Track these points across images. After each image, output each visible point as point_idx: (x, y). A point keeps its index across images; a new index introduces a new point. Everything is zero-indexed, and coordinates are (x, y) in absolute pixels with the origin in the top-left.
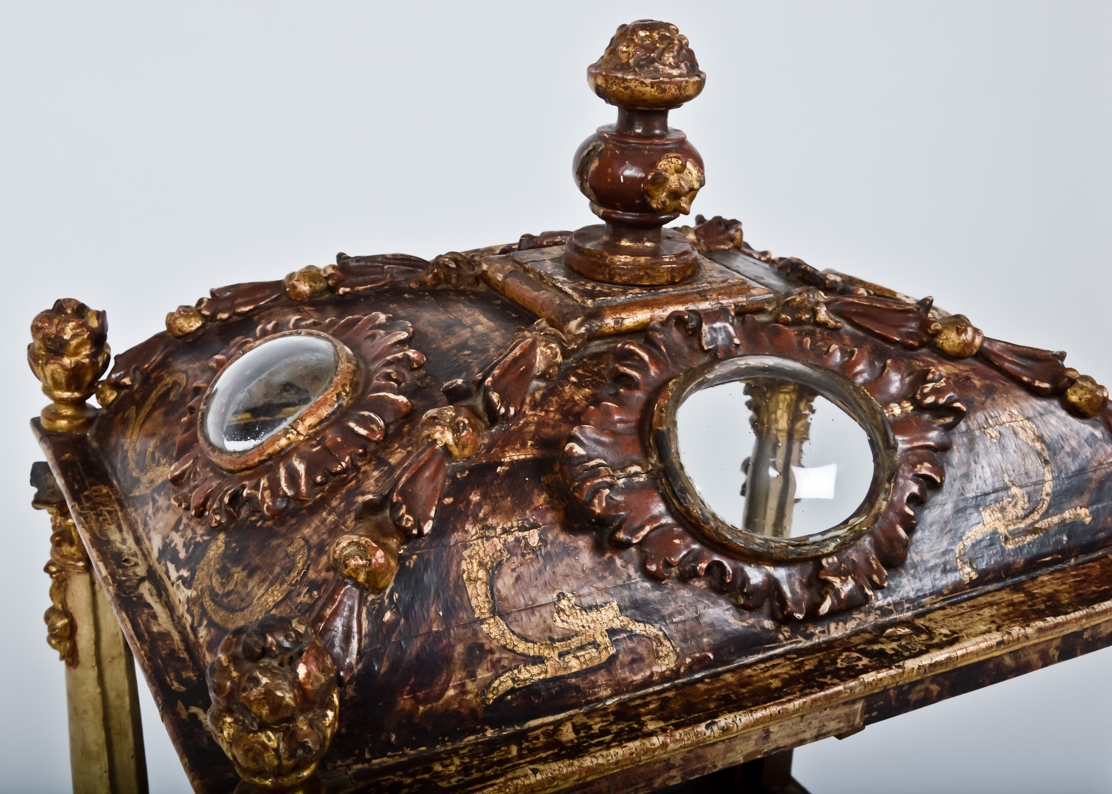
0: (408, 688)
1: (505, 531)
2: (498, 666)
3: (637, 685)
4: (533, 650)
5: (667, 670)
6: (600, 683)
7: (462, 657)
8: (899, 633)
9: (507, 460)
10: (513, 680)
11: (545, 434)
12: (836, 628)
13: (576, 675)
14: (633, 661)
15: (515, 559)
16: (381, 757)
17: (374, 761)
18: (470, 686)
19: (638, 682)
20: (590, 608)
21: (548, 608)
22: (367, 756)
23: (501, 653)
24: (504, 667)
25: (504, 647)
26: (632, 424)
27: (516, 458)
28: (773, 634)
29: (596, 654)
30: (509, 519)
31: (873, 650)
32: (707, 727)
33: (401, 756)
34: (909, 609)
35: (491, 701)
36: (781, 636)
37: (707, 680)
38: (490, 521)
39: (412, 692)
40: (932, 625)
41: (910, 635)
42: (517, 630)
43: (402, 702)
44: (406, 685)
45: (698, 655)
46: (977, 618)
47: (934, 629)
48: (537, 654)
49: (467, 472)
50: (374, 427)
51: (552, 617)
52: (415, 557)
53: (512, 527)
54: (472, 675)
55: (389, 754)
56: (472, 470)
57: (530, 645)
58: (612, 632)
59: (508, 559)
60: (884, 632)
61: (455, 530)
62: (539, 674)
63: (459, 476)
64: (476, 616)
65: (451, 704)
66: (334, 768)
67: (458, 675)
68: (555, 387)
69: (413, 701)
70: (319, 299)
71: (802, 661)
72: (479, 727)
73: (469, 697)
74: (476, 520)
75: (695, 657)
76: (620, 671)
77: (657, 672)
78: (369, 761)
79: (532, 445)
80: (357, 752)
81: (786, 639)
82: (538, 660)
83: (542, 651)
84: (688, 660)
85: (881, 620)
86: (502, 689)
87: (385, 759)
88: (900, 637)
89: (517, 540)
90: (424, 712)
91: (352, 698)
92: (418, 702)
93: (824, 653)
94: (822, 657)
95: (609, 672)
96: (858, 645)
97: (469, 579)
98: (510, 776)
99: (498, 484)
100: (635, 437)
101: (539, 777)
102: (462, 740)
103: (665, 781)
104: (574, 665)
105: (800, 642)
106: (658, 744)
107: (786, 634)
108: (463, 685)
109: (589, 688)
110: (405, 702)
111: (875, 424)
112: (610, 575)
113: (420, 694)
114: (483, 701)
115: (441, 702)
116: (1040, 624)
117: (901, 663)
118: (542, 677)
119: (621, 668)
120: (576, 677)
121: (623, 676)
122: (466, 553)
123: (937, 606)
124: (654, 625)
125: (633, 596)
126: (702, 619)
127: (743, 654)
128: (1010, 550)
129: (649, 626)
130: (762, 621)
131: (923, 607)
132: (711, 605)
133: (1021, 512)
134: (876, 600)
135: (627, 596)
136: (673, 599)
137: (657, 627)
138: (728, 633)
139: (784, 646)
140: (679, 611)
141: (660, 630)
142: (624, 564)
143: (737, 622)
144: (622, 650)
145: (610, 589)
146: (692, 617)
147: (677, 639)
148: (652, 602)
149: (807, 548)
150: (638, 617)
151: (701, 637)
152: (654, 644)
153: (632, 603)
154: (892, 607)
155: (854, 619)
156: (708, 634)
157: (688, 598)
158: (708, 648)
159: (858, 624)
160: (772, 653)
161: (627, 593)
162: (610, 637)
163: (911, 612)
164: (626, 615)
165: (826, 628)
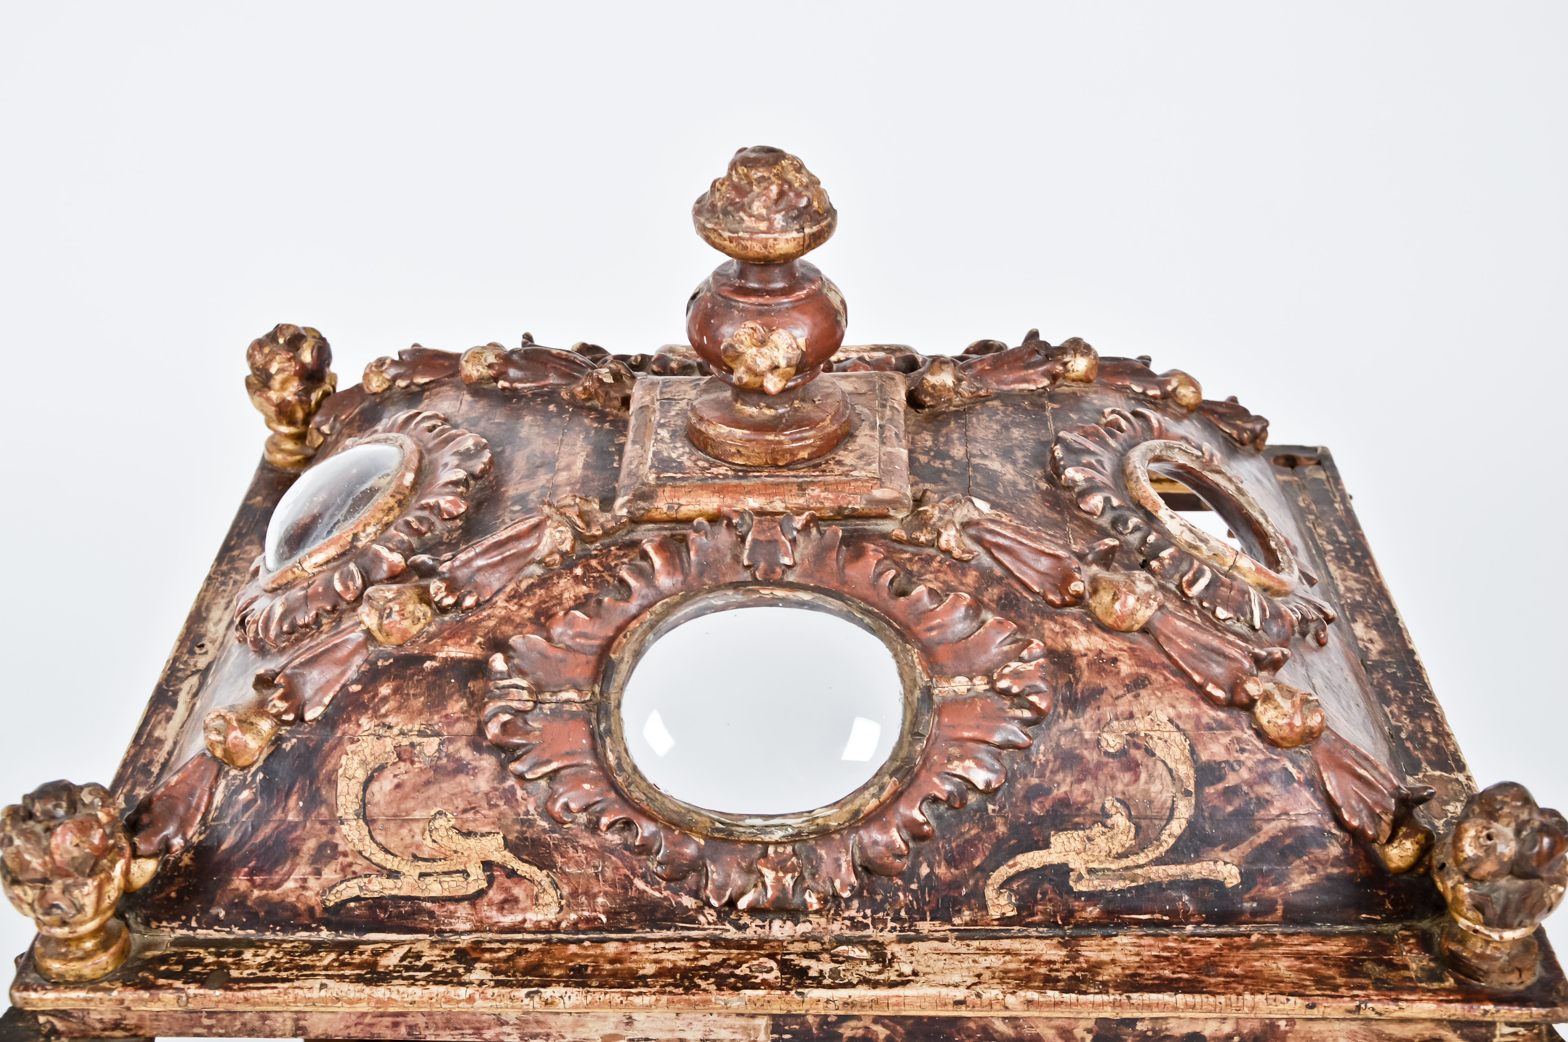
0: (246, 869)
1: (402, 733)
2: (349, 870)
3: (504, 927)
4: (391, 863)
5: (545, 921)
6: (458, 914)
7: (312, 852)
8: (851, 955)
9: (441, 655)
10: (361, 888)
11: (502, 633)
13: (433, 900)
14: (505, 901)
15: (402, 764)
16: (207, 929)
17: (199, 931)
18: (312, 882)
19: (506, 925)
20: (468, 834)
21: (421, 825)
22: (194, 924)
23: (355, 857)
24: (354, 873)
25: (360, 853)
26: (597, 642)
27: (453, 655)
28: (691, 913)
29: (464, 885)
30: (412, 720)
31: (798, 965)
32: (528, 995)
33: (228, 933)
35: (332, 904)
36: (701, 918)
37: (587, 944)
38: (390, 720)
39: (251, 874)
42: (380, 839)
43: (237, 882)
44: (244, 866)
45: (587, 913)
48: (395, 868)
49: (391, 661)
50: (350, 584)
51: (423, 834)
52: (294, 741)
53: (411, 731)
54: (318, 873)
55: (216, 927)
56: (397, 659)
57: (389, 857)
58: (487, 865)
59: (394, 764)
61: (348, 720)
62: (392, 889)
63: (380, 663)
64: (339, 815)
65: (288, 896)
66: (159, 927)
67: (303, 869)
68: (551, 578)
69: (248, 884)
70: (486, 387)
72: (314, 925)
73: (308, 893)
74: (376, 715)
75: (582, 915)
76: (486, 909)
77: (531, 920)
78: (194, 929)
79: (480, 644)
80: (184, 918)
81: (709, 923)
82: (393, 874)
83: (401, 866)
84: (573, 916)
86: (346, 895)
87: (211, 932)
89: (412, 745)
90: (258, 898)
91: (187, 866)
92: (254, 885)
95: (473, 905)
96: (790, 954)
97: (344, 775)
98: (296, 984)
99: (419, 681)
100: (592, 658)
101: (323, 993)
102: (293, 934)
103: (497, 1035)
104: (435, 889)
105: (728, 931)
106: (463, 997)
107: (710, 919)
108: (305, 880)
109: (445, 917)
110: (240, 882)
112: (505, 804)
113: (258, 879)
114: (323, 902)
115: (278, 891)
118: (393, 893)
119: (487, 906)
120: (433, 902)
121: (488, 914)
122: (350, 748)
123: (937, 935)
124: (541, 869)
125: (525, 832)
126: (603, 876)
127: (648, 926)
128: (1081, 894)
129: (535, 868)
130: (680, 896)
131: (917, 931)
132: (620, 863)
133: (1117, 849)
134: (848, 907)
135: (517, 832)
136: (574, 847)
137: (545, 872)
138: (632, 899)
139: (705, 929)
140: (577, 861)
141: (548, 876)
142: (526, 796)
143: (648, 889)
144: (495, 886)
145: (499, 819)
146: (591, 871)
147: (566, 890)
148: (546, 845)
149: (742, 830)
150: (525, 857)
151: (595, 896)
152: (536, 889)
153: (521, 840)
154: (869, 921)
155: (811, 922)
156: (606, 894)
157: (594, 850)
158: (601, 909)
159: (814, 929)
160: (686, 933)
161: (518, 827)
162: (484, 871)
163: (895, 933)
164: (510, 851)
165: (767, 923)
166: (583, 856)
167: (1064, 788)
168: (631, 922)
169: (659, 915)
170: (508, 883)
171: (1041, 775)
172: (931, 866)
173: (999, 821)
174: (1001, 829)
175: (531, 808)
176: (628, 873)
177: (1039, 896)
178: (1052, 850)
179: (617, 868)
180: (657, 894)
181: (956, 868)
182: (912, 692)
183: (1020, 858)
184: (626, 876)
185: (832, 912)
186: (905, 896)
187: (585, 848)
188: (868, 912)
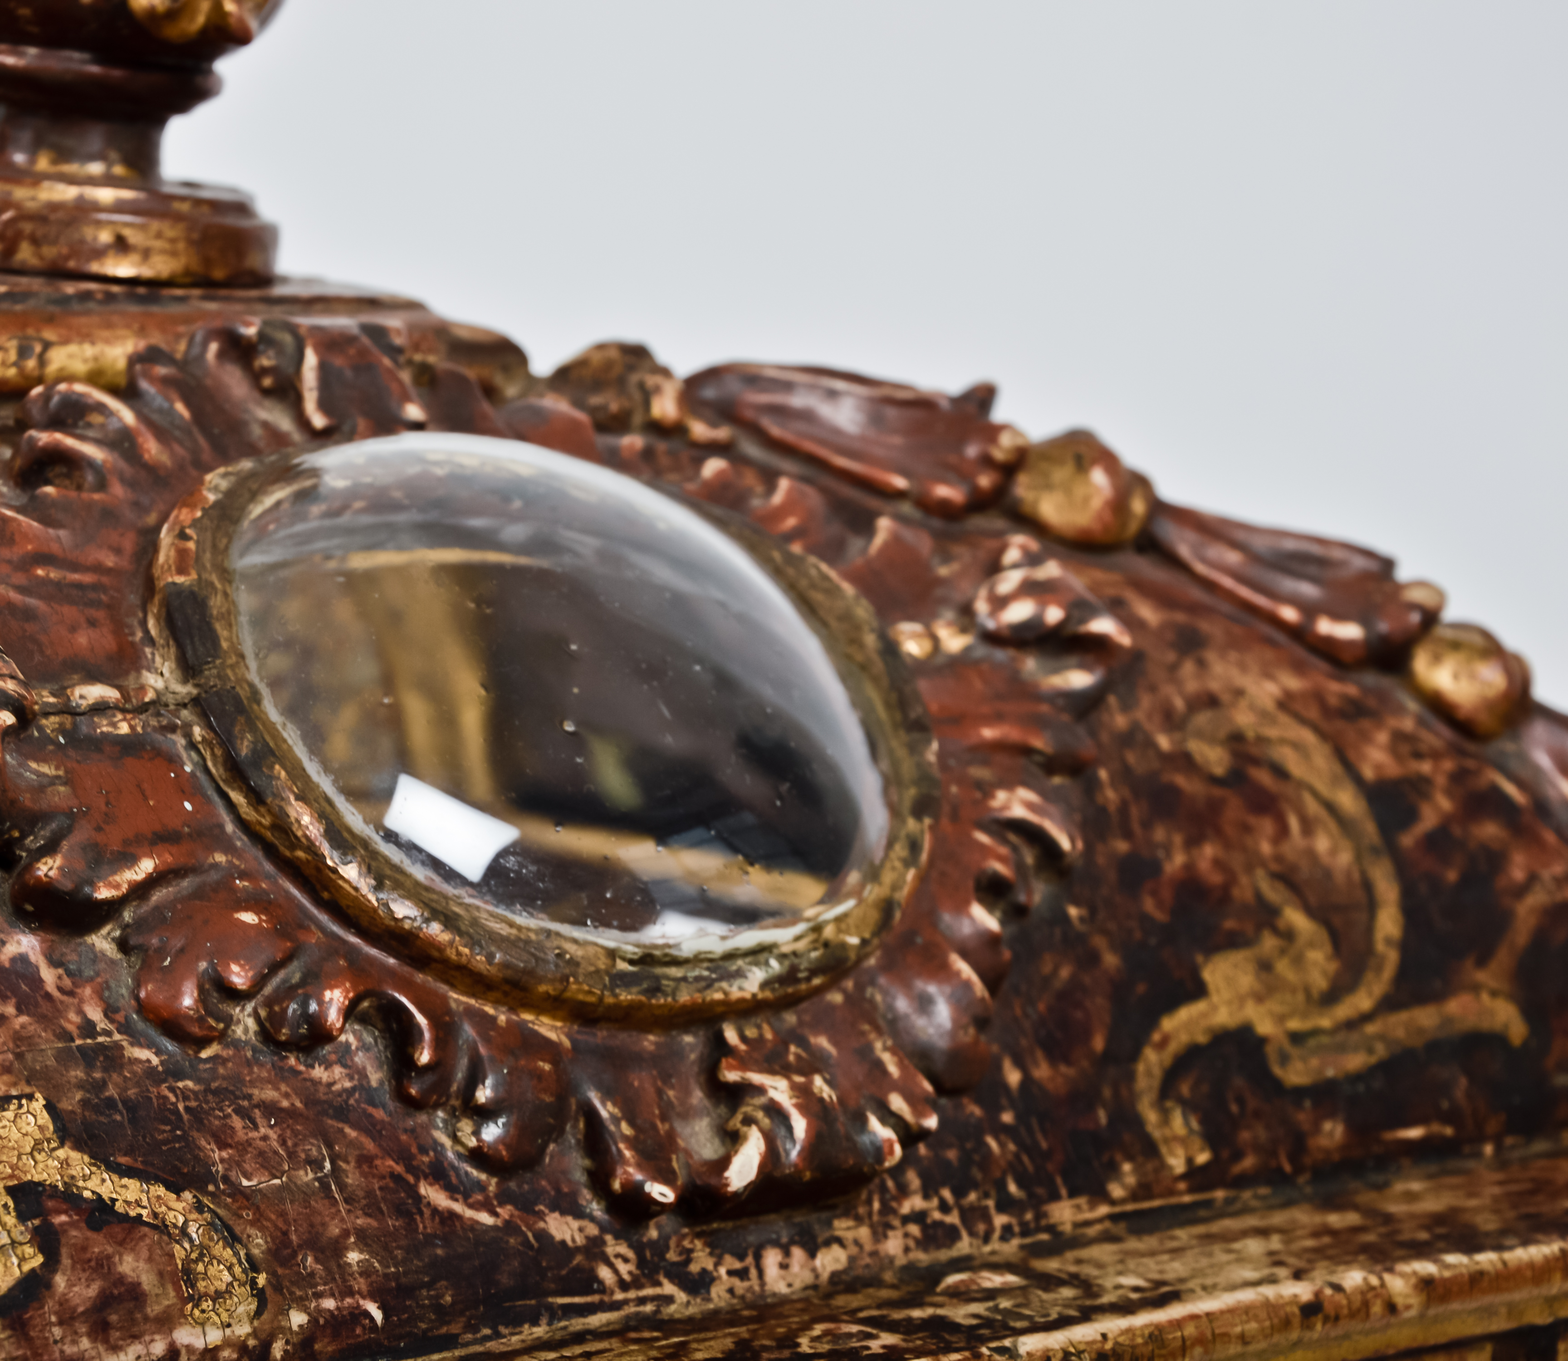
5: (227, 1343)
8: (987, 1284)
12: (784, 1266)
28: (578, 1259)
31: (910, 1320)
34: (1007, 1233)
36: (604, 1273)
40: (1088, 1271)
41: (1022, 1289)
45: (329, 1304)
46: (1224, 1257)
47: (1096, 1277)
58: (27, 1197)
60: (937, 1281)
71: (683, 1345)
75: (319, 1311)
76: (57, 1332)
77: (189, 1349)
81: (624, 1286)
84: (298, 1319)
85: (922, 1257)
88: (991, 1294)
93: (752, 1327)
94: (746, 1336)
96: (861, 1309)
105: (670, 1299)
107: (624, 1269)
111: (859, 657)
112: (20, 1011)
116: (1426, 1268)
117: (1007, 1343)
119: (60, 1323)
123: (1092, 1230)
124: (176, 1189)
125: (102, 1085)
126: (342, 1187)
127: (485, 1320)
128: (1299, 1093)
129: (161, 1190)
130: (541, 1216)
131: (1051, 1229)
132: (370, 1145)
133: (1320, 982)
134: (903, 1191)
135: (80, 1086)
136: (240, 1112)
137: (187, 1195)
138: (429, 1240)
139: (616, 1306)
140: (261, 1154)
141: (199, 1207)
142: (67, 982)
143: (458, 1207)
144: (66, 1261)
145: (19, 1056)
146: (307, 1176)
147: (259, 1243)
148: (169, 1115)
149: (675, 972)
150: (123, 1160)
151: (337, 1249)
152: (179, 1252)
153: (96, 1109)
154: (953, 1219)
155: (840, 1242)
156: (364, 1240)
157: (291, 1113)
158: (360, 1284)
159: (852, 1260)
160: (577, 1324)
161: (77, 1073)
162: (22, 1217)
163: (1015, 1242)
164: (78, 1146)
165: (750, 1260)
166: (273, 1135)
167: (1179, 859)
168: (443, 1314)
169: (505, 1280)
170: (100, 1245)
171: (1128, 834)
172: (1020, 1063)
173: (1099, 942)
174: (1111, 960)
175: (95, 1014)
176: (399, 1169)
177: (1234, 1108)
178: (1215, 998)
179: (365, 1161)
180: (485, 1218)
181: (1068, 1062)
182: (856, 641)
183: (1168, 1024)
184: (397, 1178)
185: (876, 1205)
186: (1002, 1145)
187: (270, 1109)
188: (947, 1194)
